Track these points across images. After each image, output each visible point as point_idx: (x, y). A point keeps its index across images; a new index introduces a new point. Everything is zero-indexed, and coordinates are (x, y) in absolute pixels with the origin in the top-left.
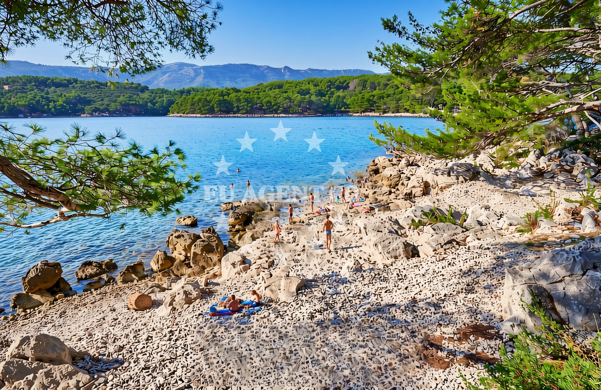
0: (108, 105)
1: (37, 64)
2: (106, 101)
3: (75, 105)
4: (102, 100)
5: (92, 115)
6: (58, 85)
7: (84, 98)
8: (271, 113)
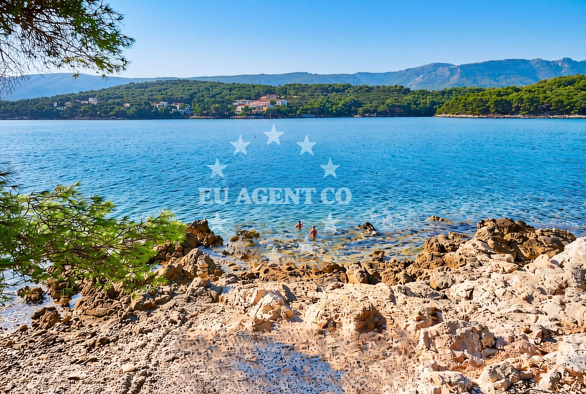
0: (376, 107)
1: (313, 73)
2: (375, 103)
3: (350, 106)
4: (371, 103)
5: (363, 116)
6: (338, 91)
7: (358, 101)
8: (562, 113)
